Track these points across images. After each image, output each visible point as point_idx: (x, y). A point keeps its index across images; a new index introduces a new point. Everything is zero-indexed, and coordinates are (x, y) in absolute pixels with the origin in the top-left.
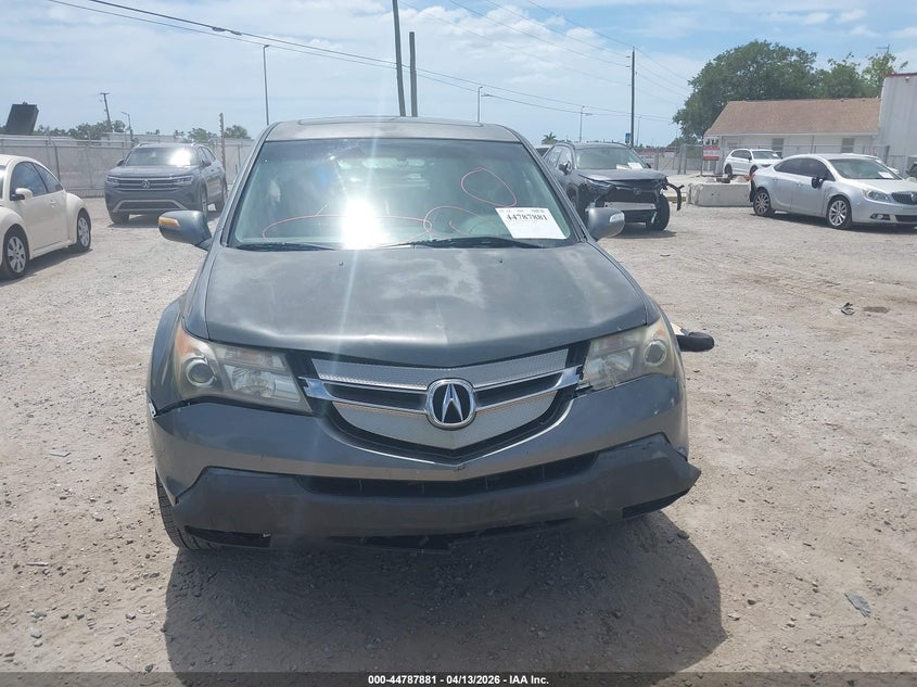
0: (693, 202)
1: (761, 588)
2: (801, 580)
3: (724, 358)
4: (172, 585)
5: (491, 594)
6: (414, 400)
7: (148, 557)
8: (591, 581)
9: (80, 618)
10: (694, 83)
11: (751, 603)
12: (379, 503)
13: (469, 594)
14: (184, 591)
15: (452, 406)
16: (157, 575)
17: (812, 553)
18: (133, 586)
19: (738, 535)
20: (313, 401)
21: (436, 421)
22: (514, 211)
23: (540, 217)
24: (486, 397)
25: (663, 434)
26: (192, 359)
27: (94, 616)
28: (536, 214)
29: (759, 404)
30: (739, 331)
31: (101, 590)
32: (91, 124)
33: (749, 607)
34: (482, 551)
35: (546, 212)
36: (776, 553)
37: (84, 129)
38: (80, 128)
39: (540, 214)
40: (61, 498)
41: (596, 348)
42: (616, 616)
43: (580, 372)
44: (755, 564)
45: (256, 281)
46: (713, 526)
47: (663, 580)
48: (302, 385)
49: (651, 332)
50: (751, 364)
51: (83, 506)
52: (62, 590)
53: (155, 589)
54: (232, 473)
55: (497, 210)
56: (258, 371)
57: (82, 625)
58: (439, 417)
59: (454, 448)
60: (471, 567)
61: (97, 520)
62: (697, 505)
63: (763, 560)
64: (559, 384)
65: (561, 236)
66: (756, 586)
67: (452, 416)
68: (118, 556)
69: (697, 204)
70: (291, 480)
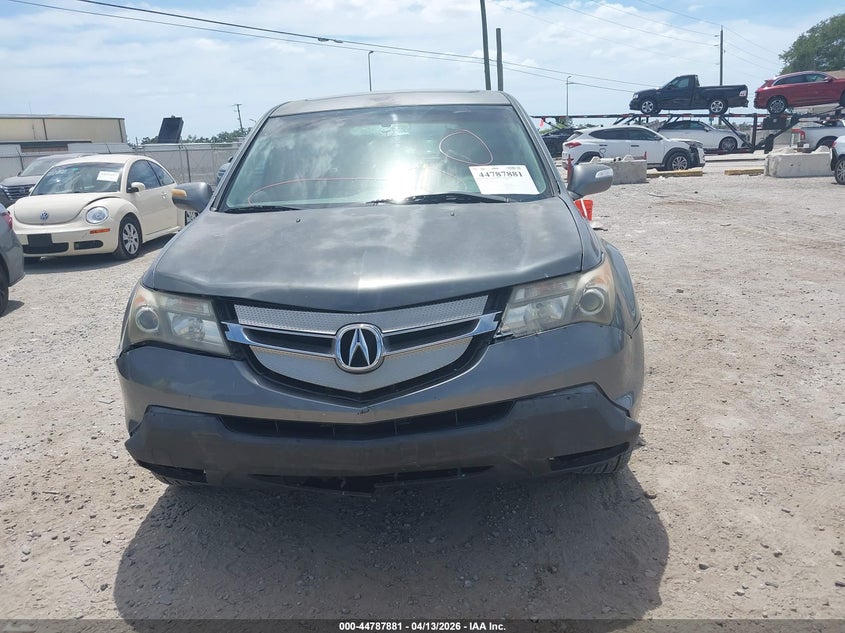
0: (771, 173)
1: (717, 554)
2: (767, 547)
3: (755, 322)
4: (151, 516)
5: (432, 541)
6: (322, 344)
7: (141, 490)
8: (537, 535)
9: (66, 539)
10: (785, 57)
11: (702, 567)
12: (292, 443)
13: (411, 540)
14: (159, 522)
15: (359, 351)
16: (143, 506)
17: (789, 519)
18: (119, 514)
19: (710, 498)
20: (232, 345)
21: (344, 365)
22: (488, 169)
23: (515, 174)
24: (396, 341)
25: (596, 384)
26: (140, 307)
27: (79, 538)
28: (511, 171)
29: (780, 367)
30: (781, 295)
31: (92, 517)
32: (229, 132)
33: (699, 572)
34: (439, 500)
35: (523, 169)
36: (747, 518)
37: (224, 137)
38: (220, 135)
39: (517, 171)
40: (93, 438)
41: (520, 295)
42: (551, 570)
43: (498, 318)
44: (719, 528)
45: (217, 238)
46: (685, 487)
47: (613, 538)
48: (223, 329)
49: (585, 279)
50: (784, 328)
51: (107, 444)
52: (62, 515)
53: (137, 518)
54: (168, 411)
55: (471, 168)
56: (201, 318)
57: (65, 547)
58: (346, 360)
59: (360, 391)
60: (422, 515)
61: (114, 457)
62: (675, 466)
63: (729, 524)
64: (476, 330)
65: (535, 191)
66: (713, 550)
67: (359, 360)
68: (117, 489)
69: (776, 176)
70: (213, 418)
